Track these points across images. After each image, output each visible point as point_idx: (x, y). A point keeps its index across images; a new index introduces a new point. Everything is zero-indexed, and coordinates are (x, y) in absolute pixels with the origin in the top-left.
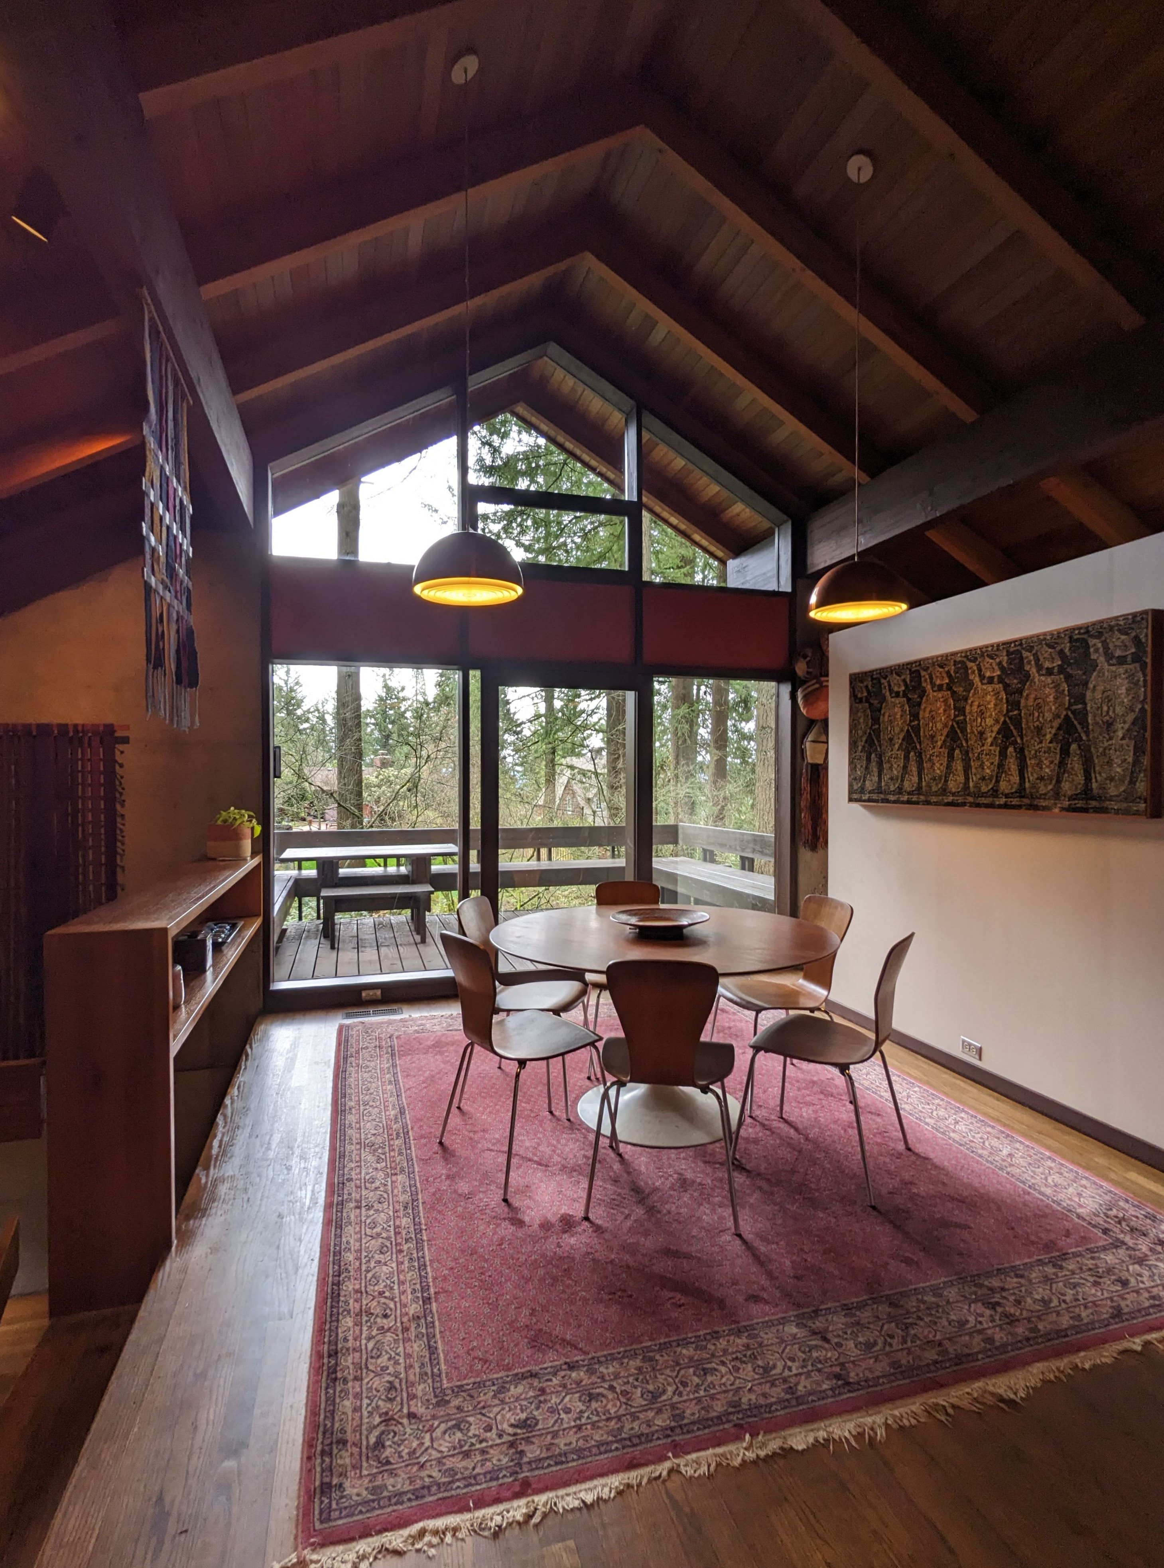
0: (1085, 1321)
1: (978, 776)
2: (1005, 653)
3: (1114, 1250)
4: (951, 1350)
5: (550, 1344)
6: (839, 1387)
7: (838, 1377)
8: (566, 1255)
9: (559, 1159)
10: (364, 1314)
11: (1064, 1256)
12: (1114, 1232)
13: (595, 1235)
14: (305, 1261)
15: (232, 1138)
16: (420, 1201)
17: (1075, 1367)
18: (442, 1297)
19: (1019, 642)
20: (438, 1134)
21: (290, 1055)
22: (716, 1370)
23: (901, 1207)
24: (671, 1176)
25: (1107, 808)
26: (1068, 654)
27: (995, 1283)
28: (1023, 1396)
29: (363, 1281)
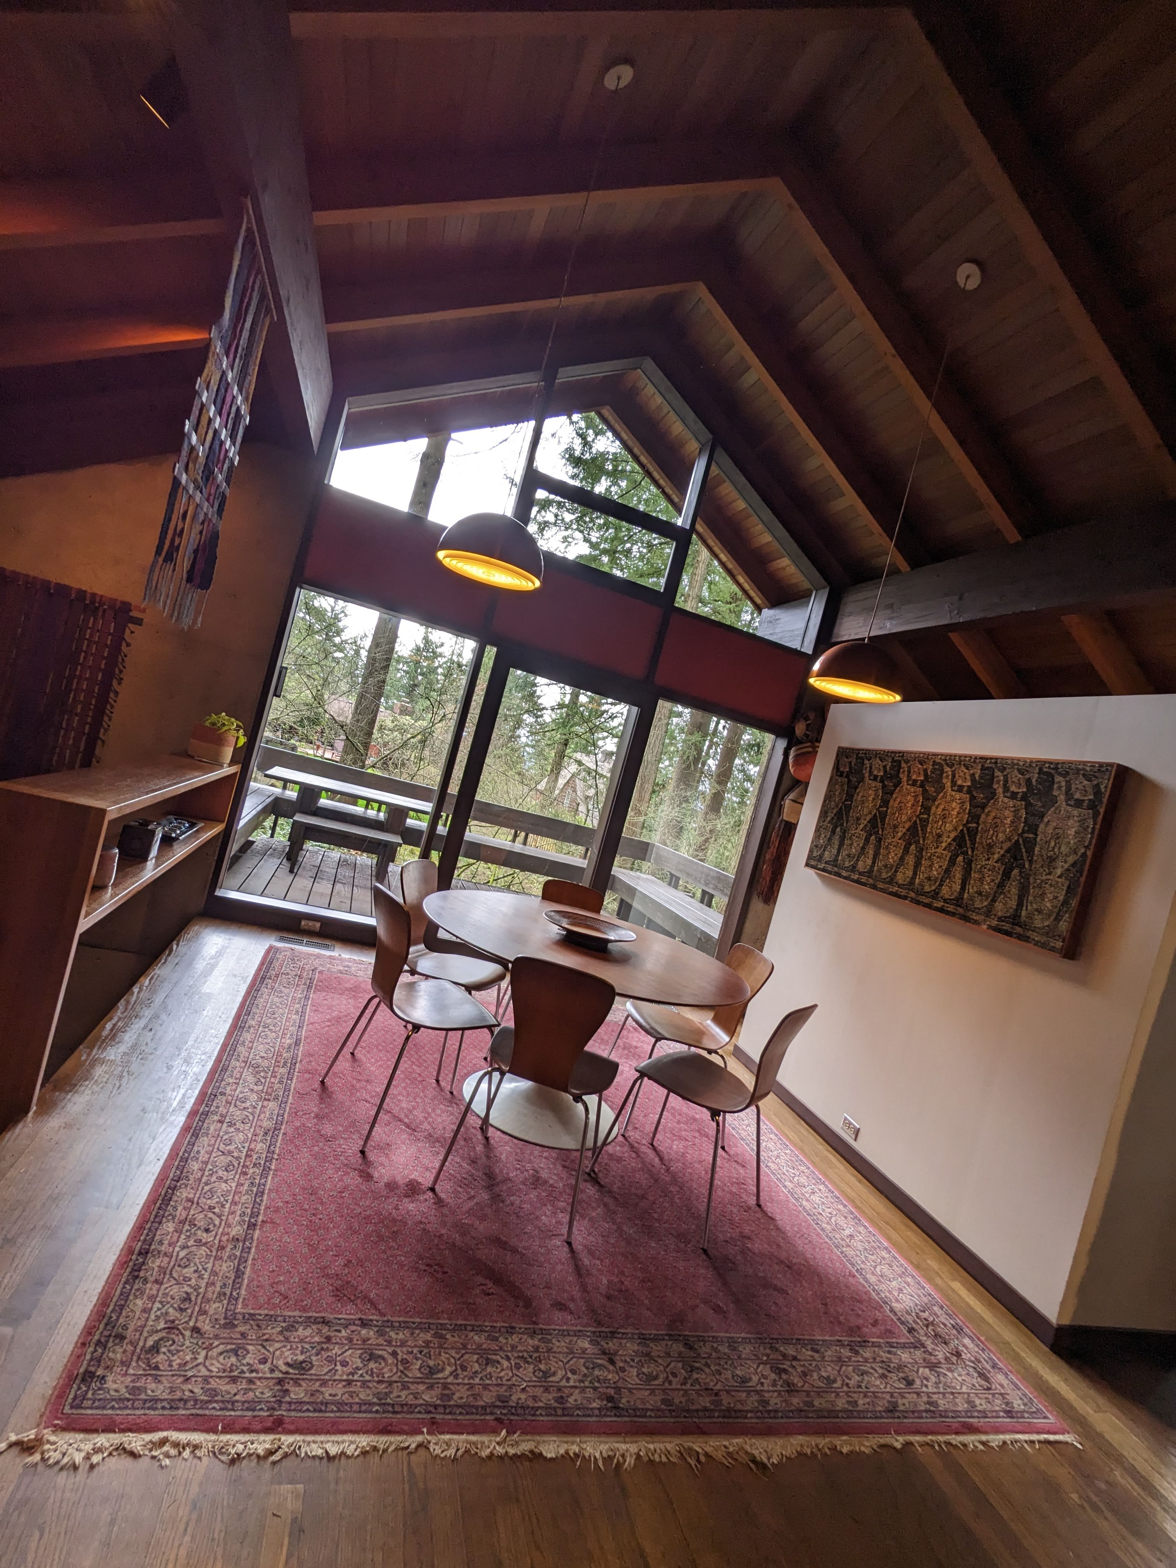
0: (859, 1408)
1: (926, 875)
2: (980, 767)
3: (912, 1350)
4: (725, 1402)
5: (353, 1298)
6: (607, 1409)
7: (610, 1399)
8: (400, 1218)
9: (428, 1127)
10: (187, 1223)
11: (864, 1343)
12: (918, 1333)
13: (434, 1207)
14: (151, 1158)
15: (126, 1025)
16: (282, 1131)
17: (834, 1449)
18: (268, 1227)
19: (995, 760)
20: (323, 1072)
21: (212, 961)
22: (498, 1362)
23: (731, 1257)
24: (527, 1171)
25: (1029, 937)
26: (1034, 783)
27: (791, 1351)
28: (775, 1462)
29: (198, 1192)
